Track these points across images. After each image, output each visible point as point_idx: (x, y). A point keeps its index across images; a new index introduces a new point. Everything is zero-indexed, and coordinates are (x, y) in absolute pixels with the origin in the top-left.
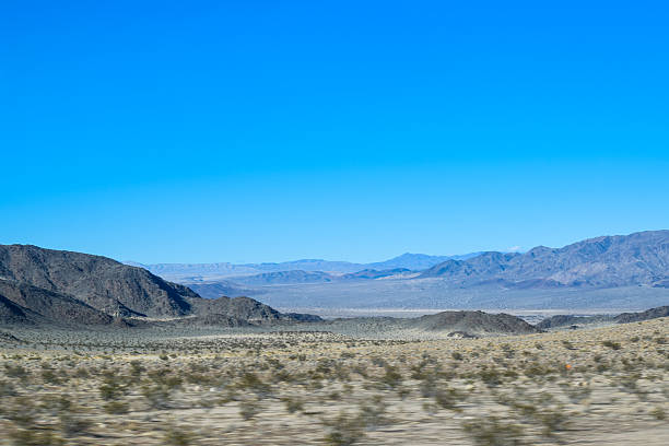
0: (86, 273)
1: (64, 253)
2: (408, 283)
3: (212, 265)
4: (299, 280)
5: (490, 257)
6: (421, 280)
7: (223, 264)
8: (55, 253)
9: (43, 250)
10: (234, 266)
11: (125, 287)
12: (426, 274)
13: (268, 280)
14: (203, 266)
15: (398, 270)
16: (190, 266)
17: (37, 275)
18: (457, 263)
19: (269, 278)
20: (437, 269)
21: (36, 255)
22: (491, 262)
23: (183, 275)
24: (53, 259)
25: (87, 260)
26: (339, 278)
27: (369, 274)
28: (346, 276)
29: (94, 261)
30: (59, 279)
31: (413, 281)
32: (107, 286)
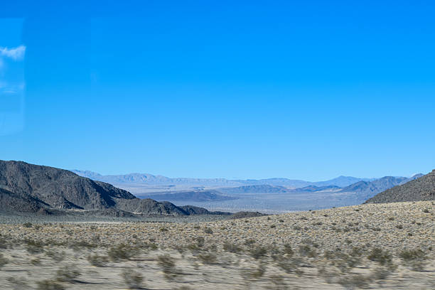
0: (53, 180)
1: (42, 167)
2: (332, 195)
3: (213, 180)
4: (266, 191)
5: (387, 180)
6: (341, 194)
7: (220, 179)
8: (36, 167)
9: (29, 165)
10: (227, 181)
11: (74, 189)
12: (346, 189)
13: (245, 190)
14: (208, 180)
15: (331, 187)
16: (199, 180)
17: (21, 180)
18: (366, 183)
19: (246, 189)
20: (352, 187)
21: (24, 168)
22: (388, 183)
23: (192, 186)
24: (34, 171)
25: (55, 172)
26: (292, 191)
27: (312, 188)
28: (296, 190)
29: (60, 172)
30: (35, 184)
31: (336, 194)
32: (63, 189)
